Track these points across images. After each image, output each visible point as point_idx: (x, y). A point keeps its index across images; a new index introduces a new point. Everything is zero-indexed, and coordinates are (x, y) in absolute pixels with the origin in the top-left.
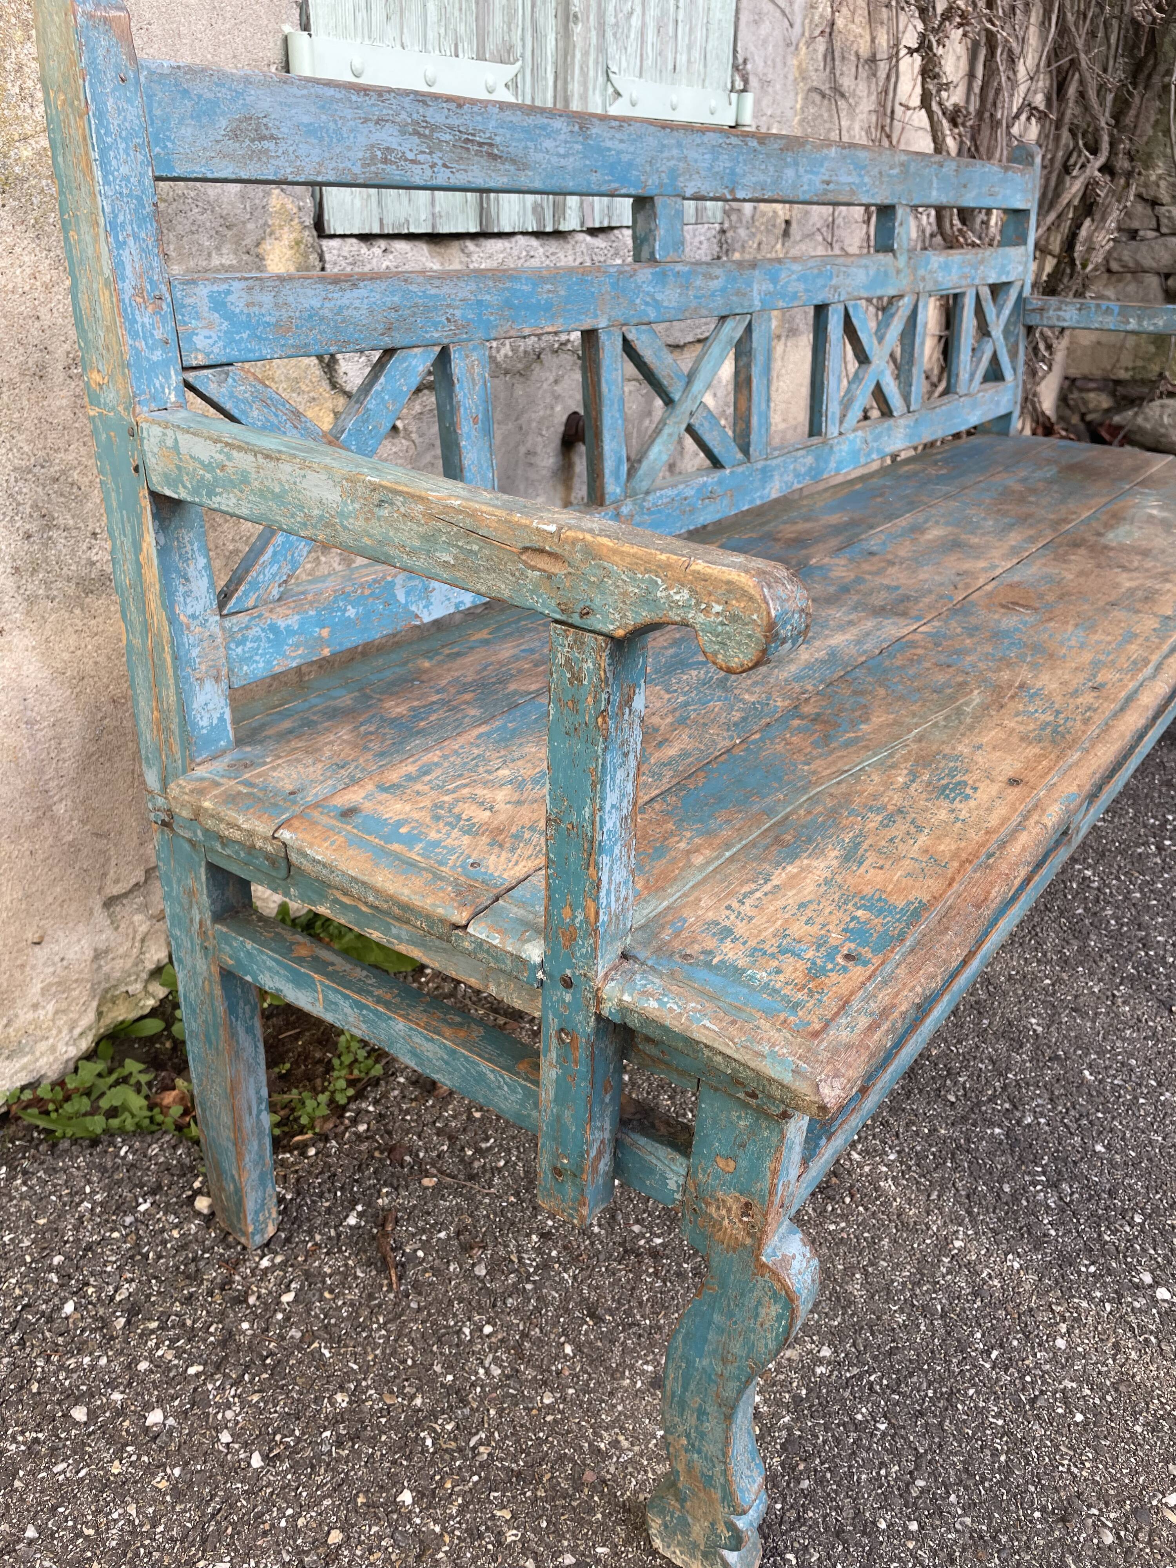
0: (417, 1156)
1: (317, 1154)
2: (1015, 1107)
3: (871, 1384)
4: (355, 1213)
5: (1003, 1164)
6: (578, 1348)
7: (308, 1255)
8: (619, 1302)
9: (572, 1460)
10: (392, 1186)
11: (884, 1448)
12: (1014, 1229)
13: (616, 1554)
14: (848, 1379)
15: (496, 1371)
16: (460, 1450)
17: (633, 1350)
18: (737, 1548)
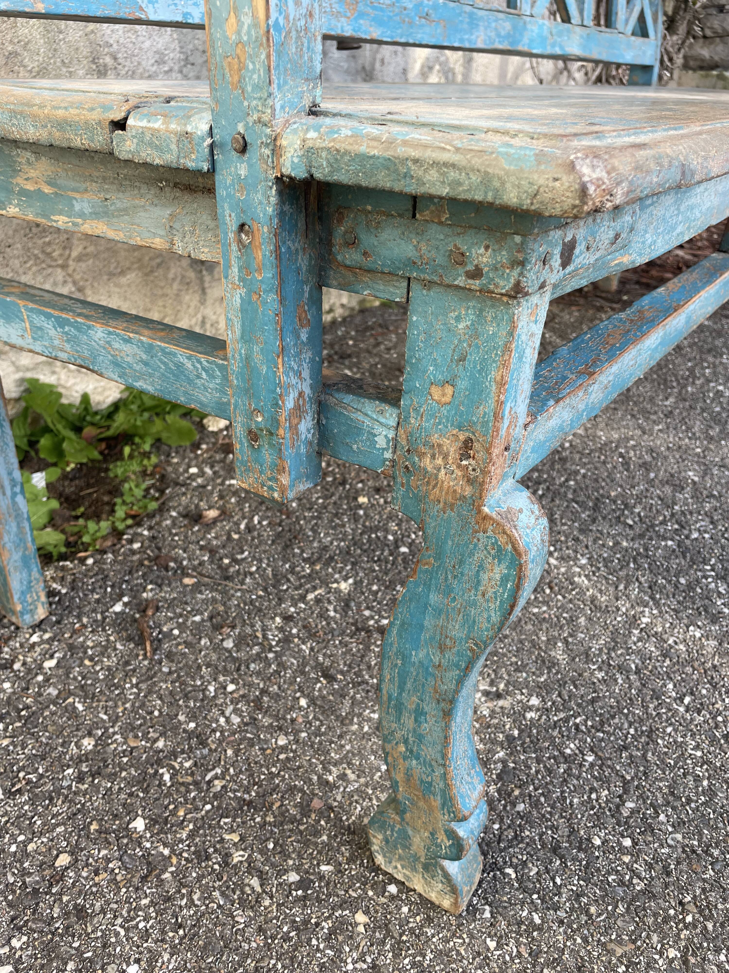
0: (181, 563)
1: (94, 563)
2: (682, 527)
3: (577, 726)
4: (121, 603)
5: (678, 565)
6: (312, 701)
7: (74, 632)
8: (350, 666)
9: (301, 790)
10: (156, 584)
11: (593, 776)
12: (693, 609)
13: (339, 872)
14: (555, 722)
15: (236, 720)
16: (196, 783)
17: (362, 702)
18: (457, 857)
